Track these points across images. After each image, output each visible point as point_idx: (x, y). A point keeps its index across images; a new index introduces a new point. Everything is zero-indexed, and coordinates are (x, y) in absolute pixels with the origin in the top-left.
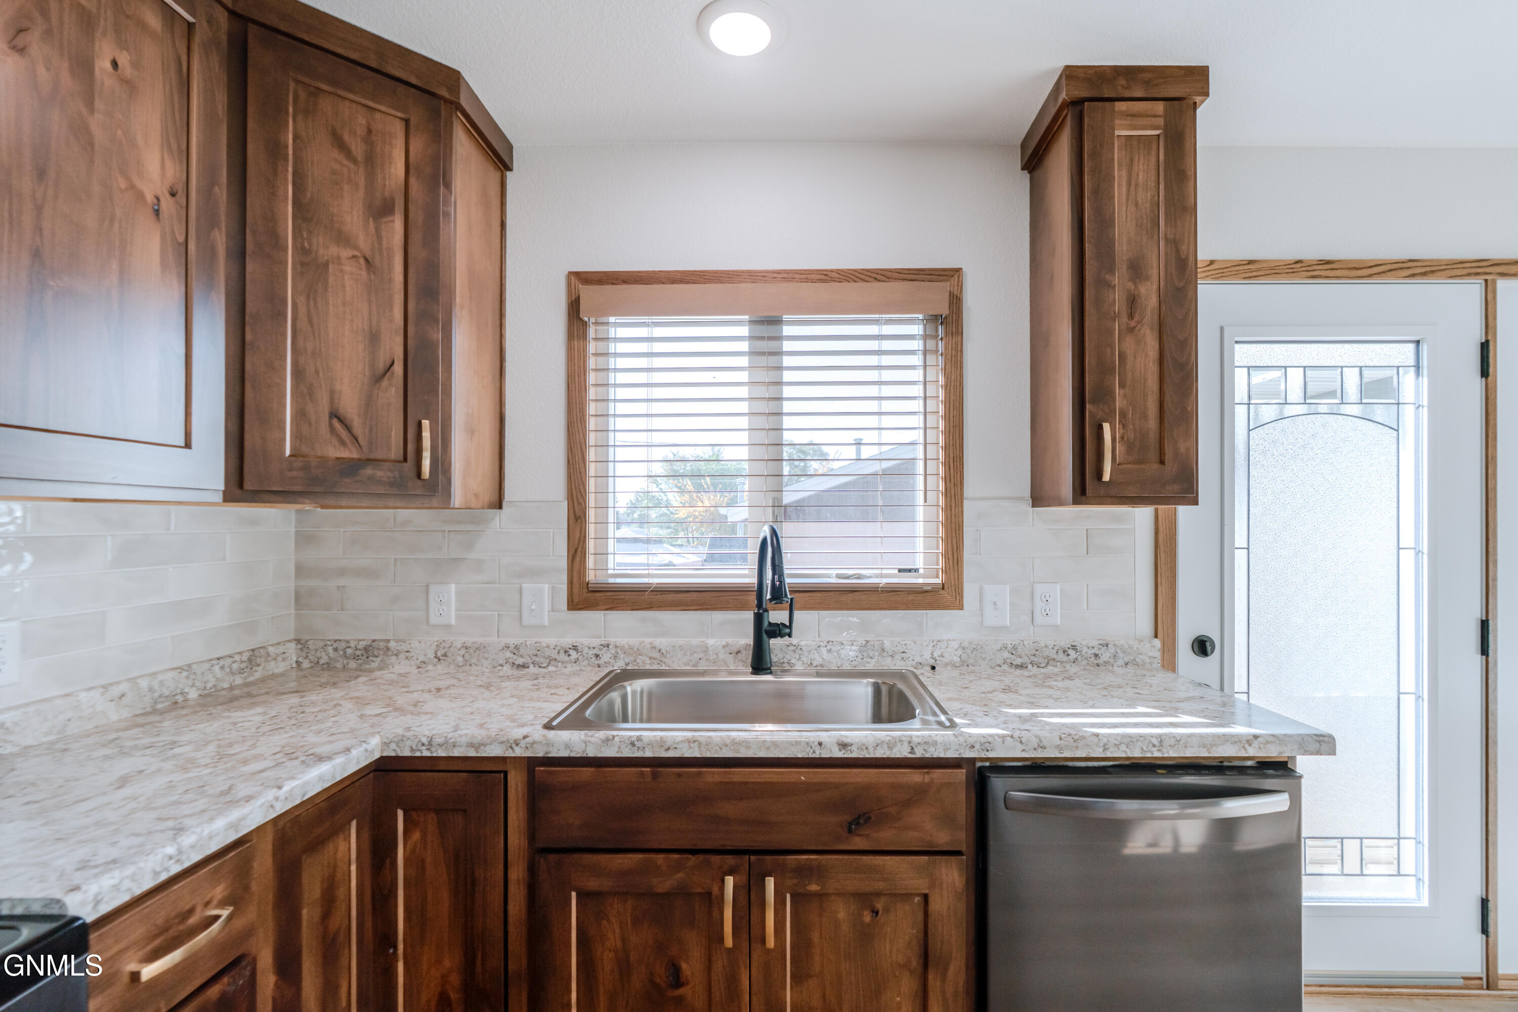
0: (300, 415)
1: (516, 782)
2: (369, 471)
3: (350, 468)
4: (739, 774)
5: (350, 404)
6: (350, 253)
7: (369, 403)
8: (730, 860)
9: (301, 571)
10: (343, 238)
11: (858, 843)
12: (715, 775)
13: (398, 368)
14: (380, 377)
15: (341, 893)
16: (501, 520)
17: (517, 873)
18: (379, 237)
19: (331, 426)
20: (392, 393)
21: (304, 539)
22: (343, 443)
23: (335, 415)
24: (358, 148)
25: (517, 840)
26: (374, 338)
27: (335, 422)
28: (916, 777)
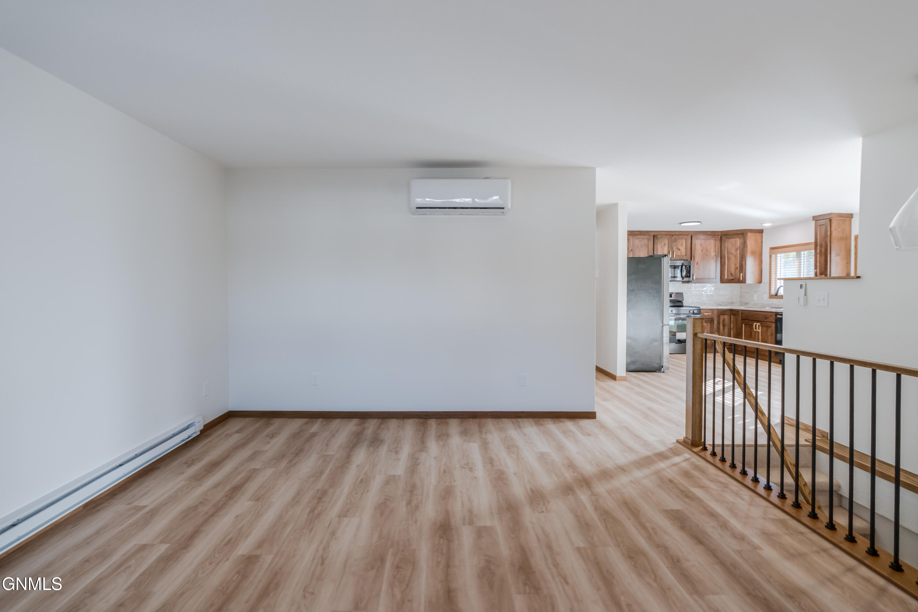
0: (727, 274)
1: (740, 312)
2: (734, 280)
3: (732, 280)
4: (757, 312)
5: (733, 273)
6: (732, 256)
7: (735, 272)
8: (755, 322)
9: (741, 292)
10: (732, 254)
11: (766, 321)
12: (754, 312)
13: (739, 268)
14: (736, 269)
15: (725, 321)
16: (761, 285)
17: (740, 322)
18: (736, 253)
19: (731, 276)
20: (738, 270)
21: (741, 288)
22: (732, 277)
23: (731, 274)
24: (734, 243)
25: (740, 318)
26: (736, 265)
27: (731, 275)
28: (770, 314)
